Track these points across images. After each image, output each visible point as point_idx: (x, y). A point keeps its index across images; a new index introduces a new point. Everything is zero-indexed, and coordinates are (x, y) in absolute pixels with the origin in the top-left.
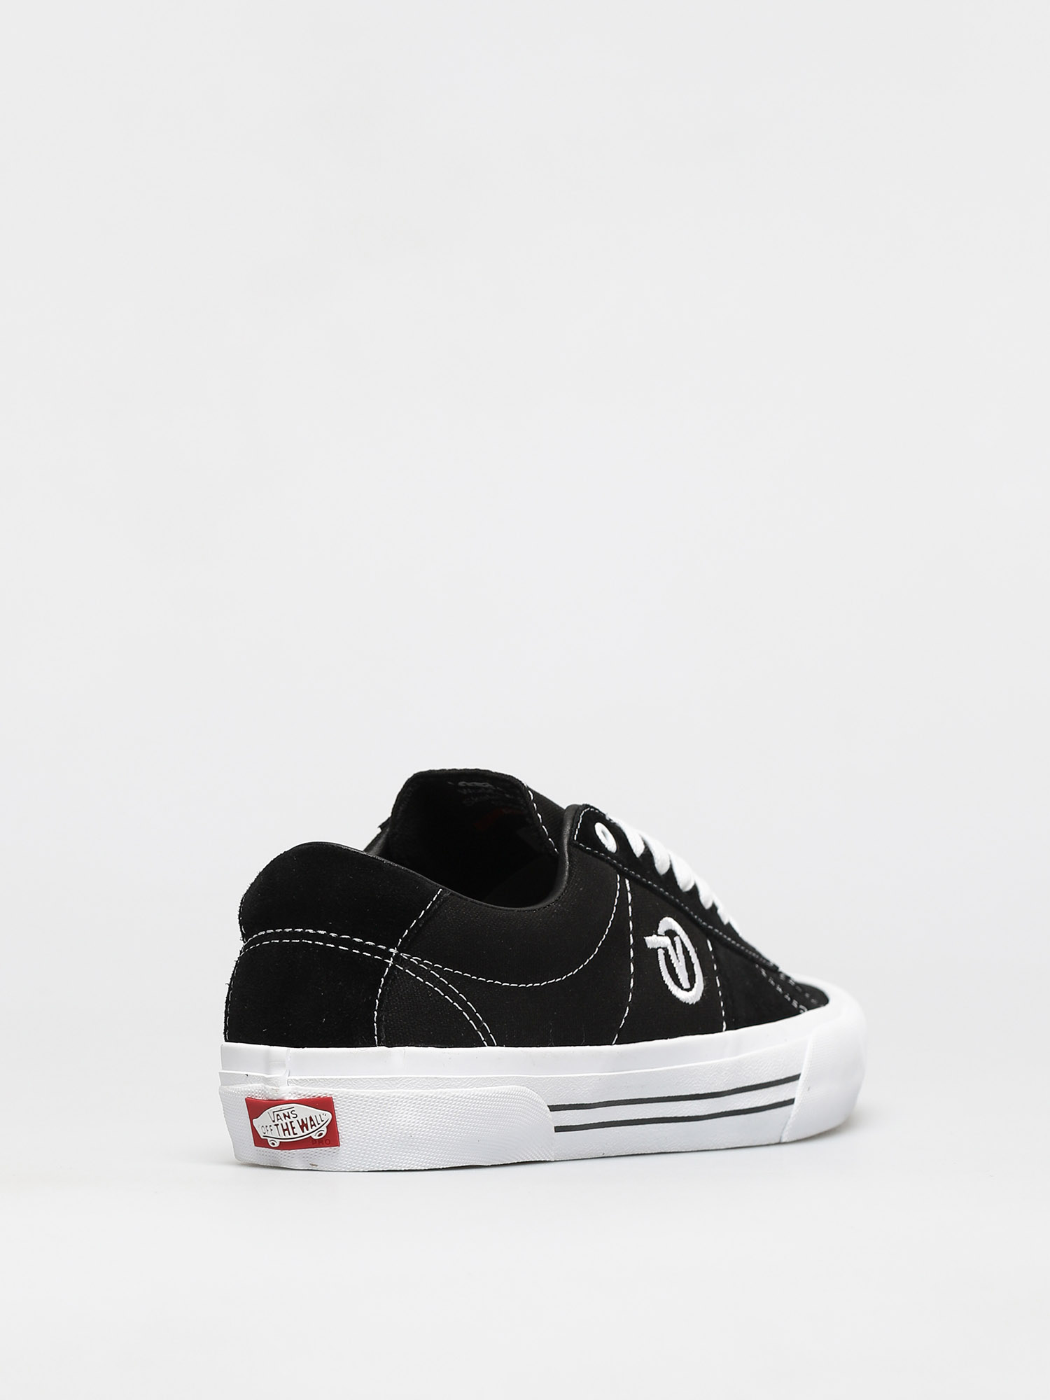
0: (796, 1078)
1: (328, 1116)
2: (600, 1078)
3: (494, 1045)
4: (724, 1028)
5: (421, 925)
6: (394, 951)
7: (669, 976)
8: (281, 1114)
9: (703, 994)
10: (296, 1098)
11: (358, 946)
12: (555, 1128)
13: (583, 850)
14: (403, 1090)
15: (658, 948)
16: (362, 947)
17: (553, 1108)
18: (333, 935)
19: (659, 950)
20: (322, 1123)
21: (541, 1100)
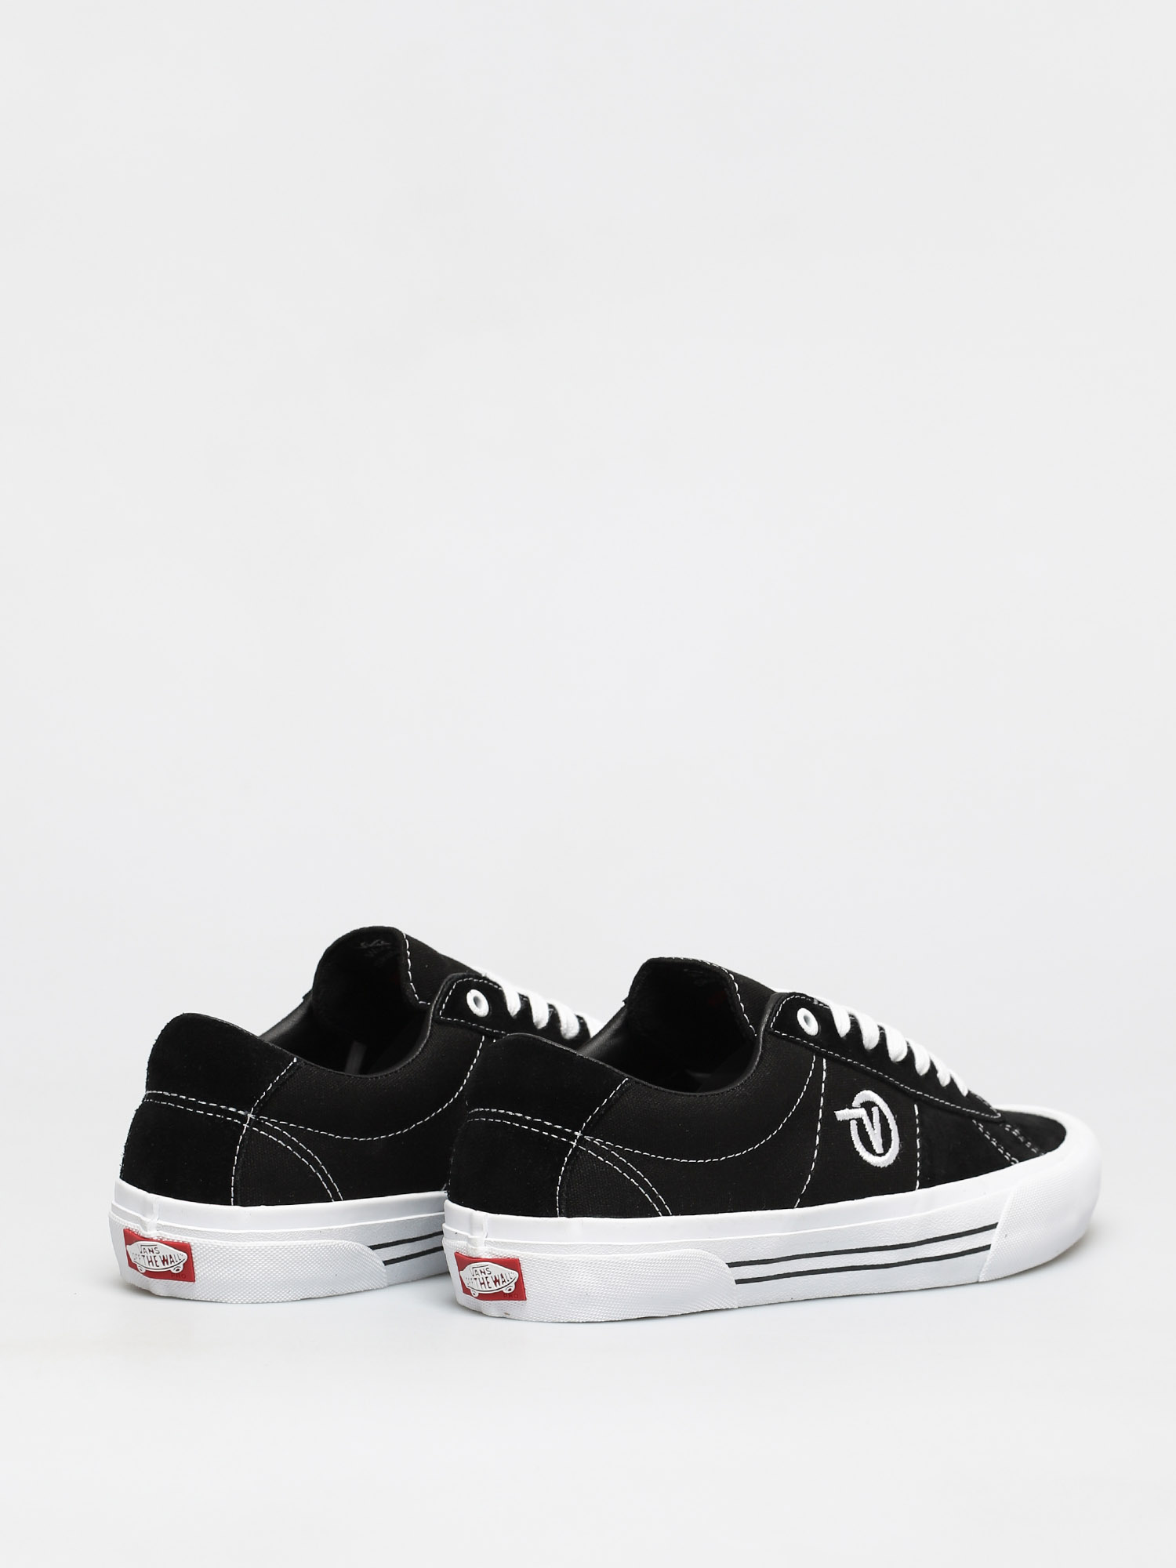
0: (994, 1226)
1: (515, 1275)
2: (780, 1237)
3: (669, 1215)
4: (917, 1187)
5: (603, 1112)
6: (578, 1134)
7: (860, 1143)
8: (478, 1269)
9: (897, 1158)
10: (491, 1258)
11: (547, 1129)
12: (736, 1281)
13: (779, 1036)
14: (579, 1255)
15: (850, 1120)
16: (551, 1130)
17: (731, 1265)
18: (528, 1118)
19: (851, 1122)
20: (511, 1281)
21: (718, 1260)
